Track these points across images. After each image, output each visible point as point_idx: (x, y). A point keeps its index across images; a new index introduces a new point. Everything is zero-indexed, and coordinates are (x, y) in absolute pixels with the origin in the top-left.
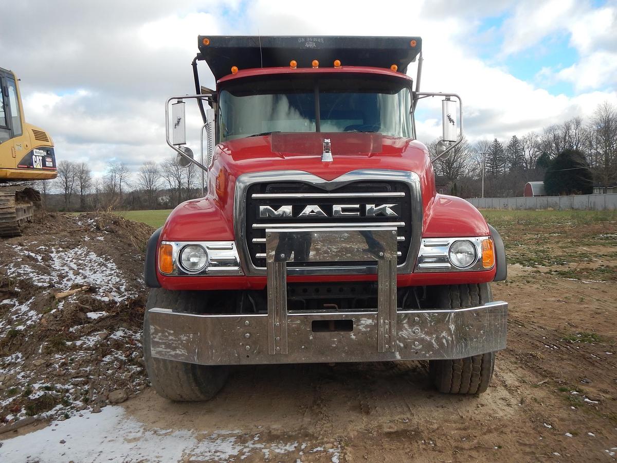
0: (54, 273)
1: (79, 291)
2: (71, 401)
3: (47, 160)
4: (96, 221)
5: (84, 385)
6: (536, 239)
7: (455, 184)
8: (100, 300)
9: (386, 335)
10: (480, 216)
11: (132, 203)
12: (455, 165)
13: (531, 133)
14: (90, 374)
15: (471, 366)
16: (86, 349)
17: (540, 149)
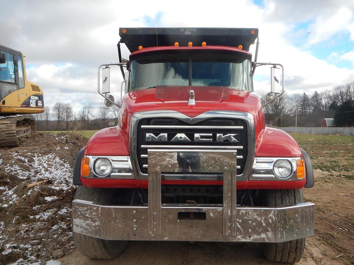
0: (32, 170)
1: (41, 183)
2: (28, 256)
3: (39, 102)
4: (66, 137)
5: (38, 245)
6: (330, 153)
7: (280, 118)
8: (53, 189)
9: (229, 224)
10: (295, 144)
11: (94, 126)
12: (280, 107)
13: (326, 90)
14: (42, 238)
15: (289, 245)
16: (42, 221)
17: (331, 99)
